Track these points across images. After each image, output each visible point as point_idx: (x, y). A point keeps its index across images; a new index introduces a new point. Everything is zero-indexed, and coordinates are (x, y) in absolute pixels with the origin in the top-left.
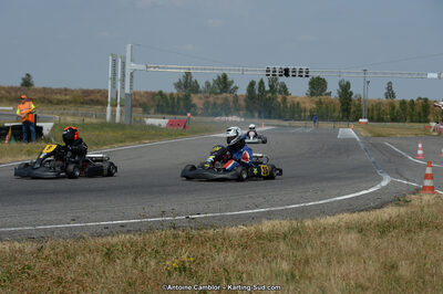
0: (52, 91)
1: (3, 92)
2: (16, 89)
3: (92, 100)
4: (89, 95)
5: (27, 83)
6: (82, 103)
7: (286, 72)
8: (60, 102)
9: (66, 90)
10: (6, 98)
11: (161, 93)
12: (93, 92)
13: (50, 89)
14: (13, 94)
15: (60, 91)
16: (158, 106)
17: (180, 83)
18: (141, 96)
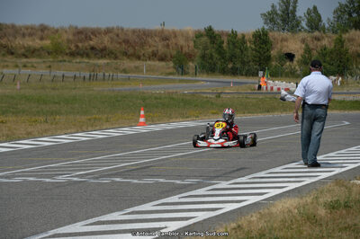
0: (16, 31)
3: (92, 48)
4: (88, 38)
6: (73, 54)
9: (43, 28)
12: (95, 32)
13: (13, 26)
15: (31, 32)
16: (203, 57)
17: (273, 12)
18: (187, 39)
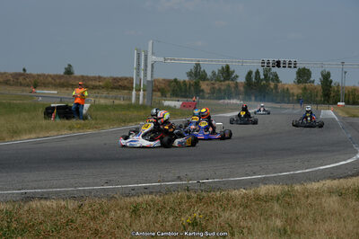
0: (89, 78)
1: (50, 79)
2: (60, 77)
3: (120, 86)
4: (118, 82)
5: (69, 72)
6: (112, 88)
7: (278, 64)
8: (94, 88)
9: (100, 77)
10: (52, 83)
11: (175, 80)
12: (121, 79)
13: (87, 77)
14: (58, 81)
15: (95, 79)
16: (173, 91)
17: (191, 72)
18: (160, 82)
